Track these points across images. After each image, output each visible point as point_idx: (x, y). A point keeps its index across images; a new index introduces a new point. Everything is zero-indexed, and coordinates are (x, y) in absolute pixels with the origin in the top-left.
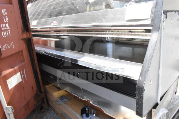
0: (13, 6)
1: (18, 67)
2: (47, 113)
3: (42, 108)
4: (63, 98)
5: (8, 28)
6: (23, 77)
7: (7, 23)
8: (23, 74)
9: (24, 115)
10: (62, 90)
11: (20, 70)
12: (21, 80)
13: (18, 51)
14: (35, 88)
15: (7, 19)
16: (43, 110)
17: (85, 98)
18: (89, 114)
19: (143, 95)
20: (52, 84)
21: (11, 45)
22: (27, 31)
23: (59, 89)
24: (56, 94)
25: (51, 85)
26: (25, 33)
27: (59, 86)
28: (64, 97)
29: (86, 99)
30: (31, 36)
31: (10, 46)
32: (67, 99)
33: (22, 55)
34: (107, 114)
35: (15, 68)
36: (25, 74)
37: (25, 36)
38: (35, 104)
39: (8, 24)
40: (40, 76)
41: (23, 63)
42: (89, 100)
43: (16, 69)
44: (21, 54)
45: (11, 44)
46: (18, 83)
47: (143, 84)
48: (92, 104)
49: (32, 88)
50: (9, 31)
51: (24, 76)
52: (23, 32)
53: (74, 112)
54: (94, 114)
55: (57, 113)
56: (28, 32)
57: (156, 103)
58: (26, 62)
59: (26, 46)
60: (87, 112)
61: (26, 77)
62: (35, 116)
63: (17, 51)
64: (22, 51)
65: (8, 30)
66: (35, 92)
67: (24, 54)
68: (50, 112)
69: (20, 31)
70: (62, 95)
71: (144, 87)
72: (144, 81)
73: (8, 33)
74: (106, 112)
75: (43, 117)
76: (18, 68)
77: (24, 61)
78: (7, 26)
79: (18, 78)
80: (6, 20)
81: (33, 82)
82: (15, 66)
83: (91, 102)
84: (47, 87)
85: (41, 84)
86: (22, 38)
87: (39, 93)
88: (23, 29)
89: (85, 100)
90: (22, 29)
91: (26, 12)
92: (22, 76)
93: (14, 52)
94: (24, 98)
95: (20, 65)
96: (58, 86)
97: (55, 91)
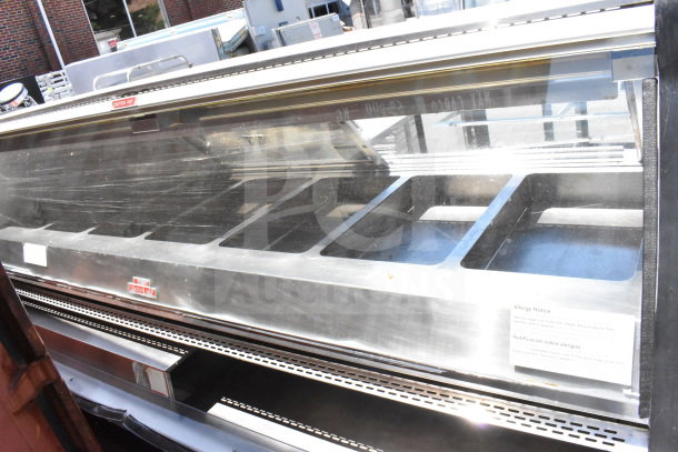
22: (29, 363)
26: (24, 375)
37: (28, 389)
52: (14, 376)
56: (34, 363)
86: (19, 407)
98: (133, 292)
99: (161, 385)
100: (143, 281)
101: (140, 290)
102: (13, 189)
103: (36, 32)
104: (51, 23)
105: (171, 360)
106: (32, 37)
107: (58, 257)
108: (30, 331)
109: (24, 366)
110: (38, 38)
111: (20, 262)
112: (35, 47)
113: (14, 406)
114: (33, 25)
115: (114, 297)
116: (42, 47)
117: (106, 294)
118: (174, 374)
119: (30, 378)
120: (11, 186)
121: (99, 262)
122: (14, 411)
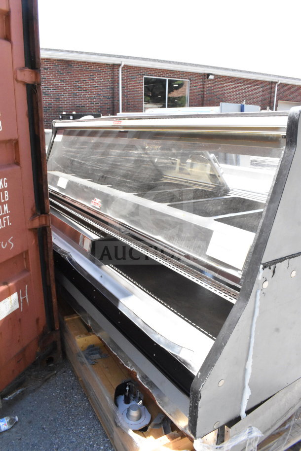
0: (21, 168)
1: (15, 281)
2: (59, 373)
3: (51, 360)
4: (92, 351)
5: (6, 212)
6: (21, 301)
7: (5, 203)
8: (24, 295)
9: (13, 371)
10: (94, 334)
11: (19, 288)
12: (17, 306)
13: (20, 252)
14: (43, 321)
15: (6, 195)
16: (51, 365)
17: (130, 364)
18: (132, 398)
19: (198, 404)
20: (78, 315)
21: (8, 243)
22: (42, 213)
23: (89, 330)
24: (81, 341)
25: (76, 317)
26: (38, 217)
27: (90, 325)
28: (96, 349)
29: (131, 368)
30: (48, 223)
31: (6, 245)
32: (100, 354)
33: (27, 259)
34: (161, 407)
35: (11, 284)
36: (26, 294)
37: (37, 223)
38: (38, 351)
39: (7, 205)
40: (54, 300)
41: (26, 275)
42: (135, 371)
43: (11, 286)
44: (24, 257)
45: (9, 241)
46: (11, 312)
47: (200, 387)
48: (139, 380)
49: (38, 320)
50: (8, 217)
51: (25, 299)
52: (34, 215)
53: (103, 389)
54: (140, 399)
55: (77, 378)
56: (43, 215)
57: (238, 415)
58: (31, 272)
59: (36, 241)
60: (127, 394)
61: (27, 301)
62: (34, 373)
63: (17, 253)
64: (27, 252)
65: (7, 215)
66: (41, 329)
67: (30, 256)
68: (65, 372)
69: (29, 214)
70: (92, 344)
71: (200, 392)
72: (202, 383)
73: (4, 222)
74: (159, 403)
75: (49, 379)
76: (16, 284)
77: (27, 270)
78: (6, 208)
79: (13, 302)
80: (4, 199)
81: (40, 311)
82: (11, 281)
83: (138, 377)
84: (67, 319)
85: (55, 314)
86: (31, 227)
87: (49, 332)
88: (34, 209)
89: (129, 368)
90: (32, 209)
91: (44, 177)
92: (21, 298)
93: (12, 256)
94: (19, 341)
95: (19, 279)
96: (88, 323)
97: (80, 333)
98: (93, 204)
99: (87, 246)
100: (98, 201)
101: (95, 204)
102: (64, 152)
103: (113, 93)
104: (122, 91)
105: (95, 237)
106: (111, 95)
107: (71, 185)
108: (47, 201)
109: (39, 214)
110: (113, 97)
111: (55, 186)
112: (109, 101)
113: (29, 226)
114: (113, 89)
115: (85, 206)
116: (113, 103)
117: (82, 204)
118: (94, 243)
119: (39, 219)
120: (65, 151)
121: (85, 190)
122: (28, 228)
